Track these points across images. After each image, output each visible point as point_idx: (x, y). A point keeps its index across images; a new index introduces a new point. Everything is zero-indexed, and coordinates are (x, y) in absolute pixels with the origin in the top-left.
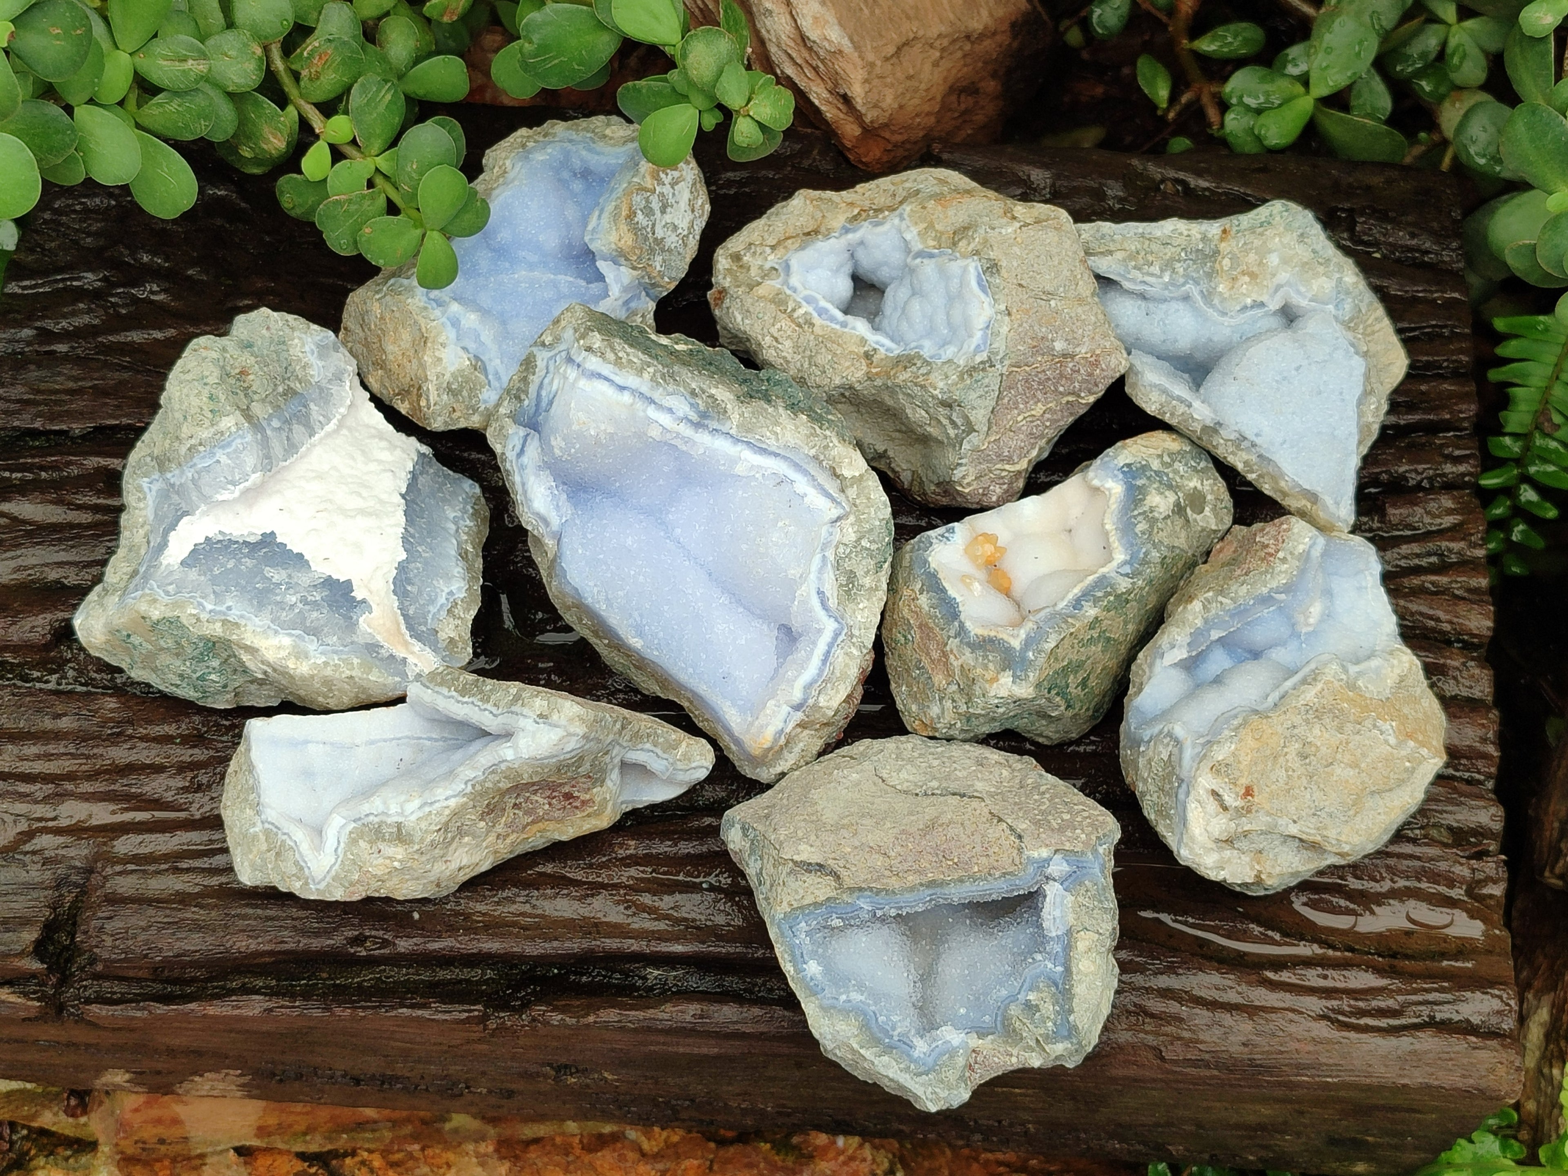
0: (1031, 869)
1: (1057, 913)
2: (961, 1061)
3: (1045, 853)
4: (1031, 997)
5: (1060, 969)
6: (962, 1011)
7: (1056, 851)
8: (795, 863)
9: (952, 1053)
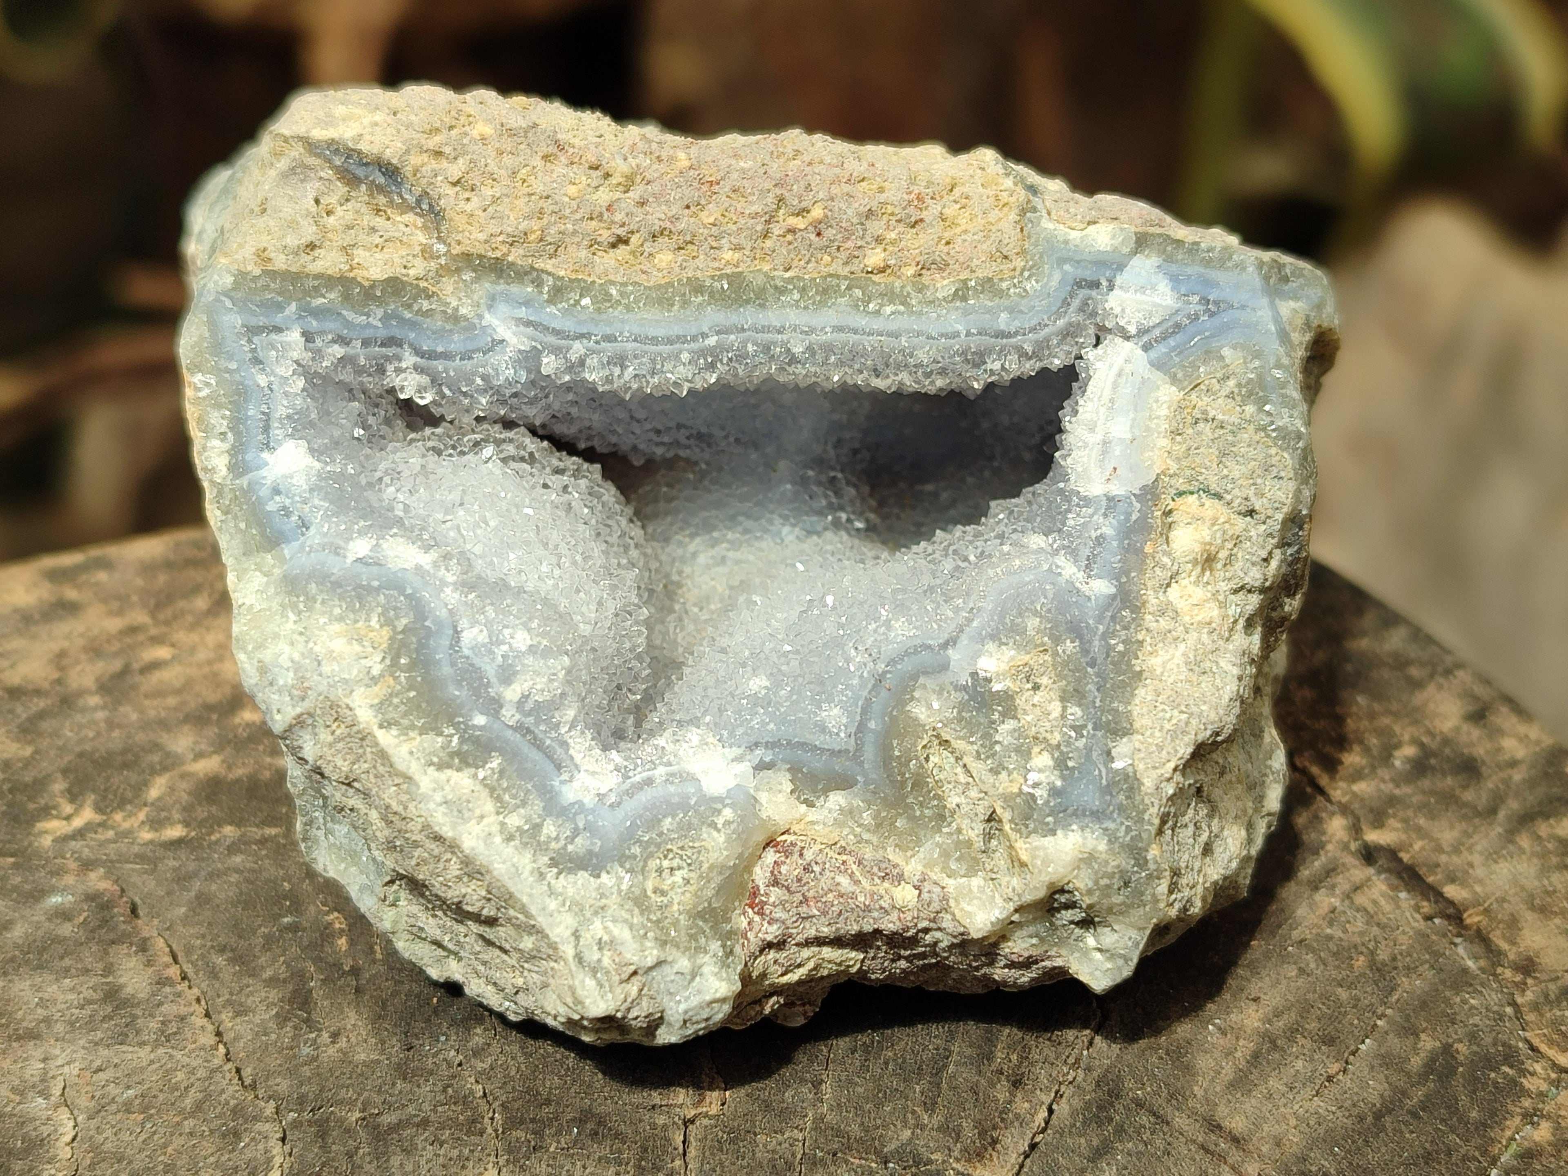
0: (1052, 279)
1: (1121, 429)
2: (717, 846)
3: (1103, 235)
4: (995, 662)
5: (1102, 587)
8: (313, 146)
9: (698, 812)
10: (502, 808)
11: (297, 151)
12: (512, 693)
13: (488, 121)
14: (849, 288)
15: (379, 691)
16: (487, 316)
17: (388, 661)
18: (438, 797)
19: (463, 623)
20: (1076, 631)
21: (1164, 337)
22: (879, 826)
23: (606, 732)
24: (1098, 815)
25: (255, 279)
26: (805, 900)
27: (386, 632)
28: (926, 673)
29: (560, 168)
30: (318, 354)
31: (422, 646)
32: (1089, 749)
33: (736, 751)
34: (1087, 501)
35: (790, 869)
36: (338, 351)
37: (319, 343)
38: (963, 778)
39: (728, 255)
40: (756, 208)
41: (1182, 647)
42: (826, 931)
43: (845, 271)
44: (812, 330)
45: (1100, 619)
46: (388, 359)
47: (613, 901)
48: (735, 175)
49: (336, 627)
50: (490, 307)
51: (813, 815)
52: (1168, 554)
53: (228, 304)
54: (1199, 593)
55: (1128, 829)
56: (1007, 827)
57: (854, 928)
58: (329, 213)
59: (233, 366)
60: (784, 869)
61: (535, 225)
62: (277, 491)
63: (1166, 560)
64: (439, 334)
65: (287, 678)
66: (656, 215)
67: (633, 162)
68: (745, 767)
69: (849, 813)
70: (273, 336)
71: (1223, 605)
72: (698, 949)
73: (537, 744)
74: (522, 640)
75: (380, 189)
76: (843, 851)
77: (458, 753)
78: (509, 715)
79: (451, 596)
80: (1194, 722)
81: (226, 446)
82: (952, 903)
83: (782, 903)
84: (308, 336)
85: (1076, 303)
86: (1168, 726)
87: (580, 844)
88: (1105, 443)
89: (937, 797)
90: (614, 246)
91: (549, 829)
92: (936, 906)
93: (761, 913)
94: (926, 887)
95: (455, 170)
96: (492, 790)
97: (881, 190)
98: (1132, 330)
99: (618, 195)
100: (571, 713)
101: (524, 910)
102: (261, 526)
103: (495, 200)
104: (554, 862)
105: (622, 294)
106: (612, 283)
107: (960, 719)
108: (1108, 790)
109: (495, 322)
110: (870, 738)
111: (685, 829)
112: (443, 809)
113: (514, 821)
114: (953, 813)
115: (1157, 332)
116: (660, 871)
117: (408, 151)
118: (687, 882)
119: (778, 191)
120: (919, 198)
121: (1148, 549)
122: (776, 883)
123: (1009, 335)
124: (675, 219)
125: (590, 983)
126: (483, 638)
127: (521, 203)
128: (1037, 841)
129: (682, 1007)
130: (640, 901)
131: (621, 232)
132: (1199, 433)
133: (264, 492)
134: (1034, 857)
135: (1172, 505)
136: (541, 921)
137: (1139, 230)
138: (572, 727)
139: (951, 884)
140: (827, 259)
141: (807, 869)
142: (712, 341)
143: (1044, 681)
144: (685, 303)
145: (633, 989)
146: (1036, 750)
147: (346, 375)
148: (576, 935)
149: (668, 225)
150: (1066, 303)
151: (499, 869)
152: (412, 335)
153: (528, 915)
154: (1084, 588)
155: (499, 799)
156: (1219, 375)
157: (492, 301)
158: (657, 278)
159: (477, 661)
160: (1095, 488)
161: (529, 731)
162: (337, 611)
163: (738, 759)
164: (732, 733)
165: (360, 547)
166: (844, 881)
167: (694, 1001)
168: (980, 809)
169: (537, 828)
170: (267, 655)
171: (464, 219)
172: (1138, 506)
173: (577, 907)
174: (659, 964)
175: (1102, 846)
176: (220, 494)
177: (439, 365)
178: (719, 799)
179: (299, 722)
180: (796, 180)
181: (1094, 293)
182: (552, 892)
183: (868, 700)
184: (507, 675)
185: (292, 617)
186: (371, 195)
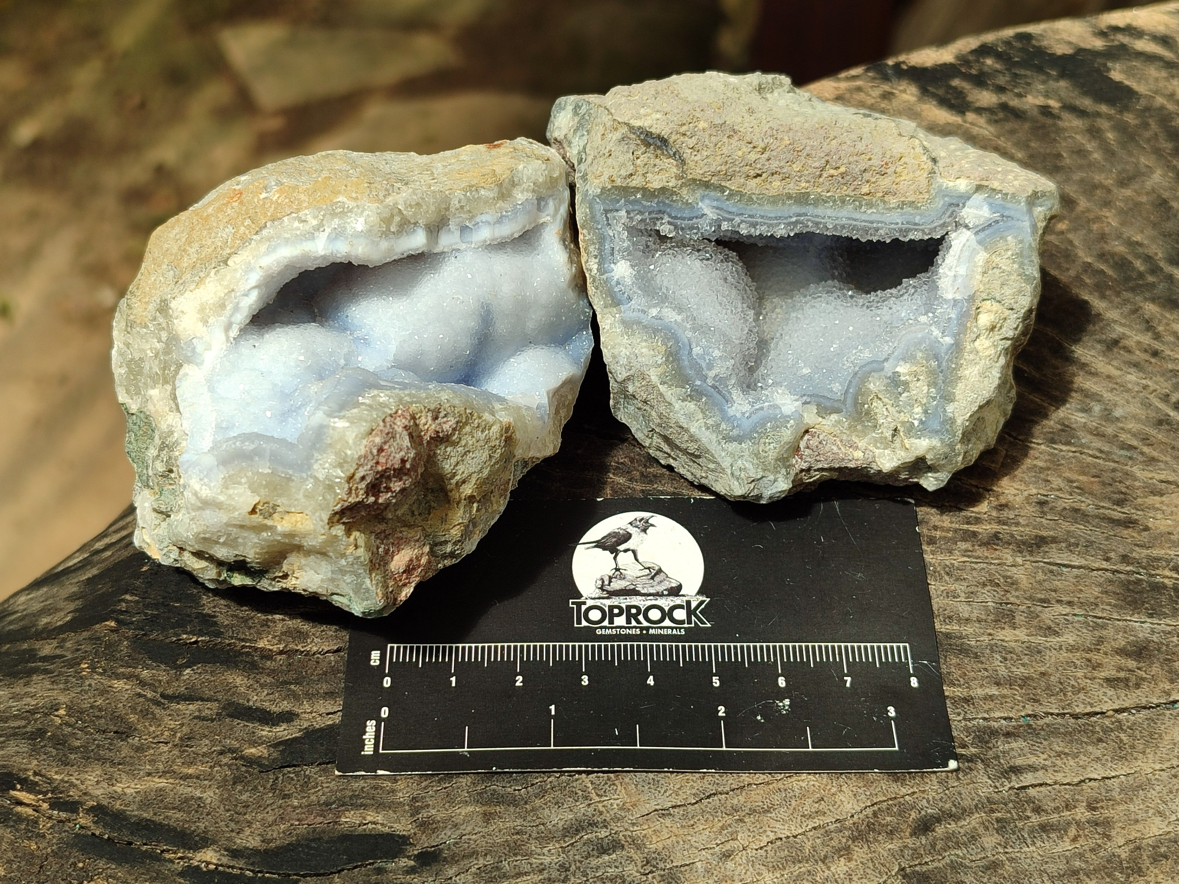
0: (940, 203)
1: (962, 270)
2: (787, 434)
3: (962, 185)
4: (903, 369)
5: (948, 340)
6: (806, 371)
7: (979, 188)
8: (631, 128)
9: (780, 421)
10: (705, 417)
11: (625, 130)
12: (711, 374)
13: (705, 121)
14: (854, 201)
15: (660, 370)
16: (700, 204)
17: (664, 359)
18: (682, 412)
19: (694, 345)
20: (936, 357)
21: (983, 230)
22: (850, 428)
23: (745, 386)
24: (937, 432)
25: (609, 190)
26: (819, 454)
27: (664, 348)
28: (874, 371)
29: (734, 141)
30: (631, 219)
31: (677, 353)
32: (937, 406)
33: (796, 397)
34: (946, 301)
35: (814, 442)
36: (639, 217)
37: (632, 215)
38: (886, 413)
39: (803, 185)
40: (817, 164)
41: (978, 367)
42: (826, 466)
43: (852, 194)
44: (837, 218)
45: (946, 354)
46: (658, 219)
47: (746, 453)
48: (808, 148)
49: (644, 344)
50: (701, 201)
51: (824, 422)
52: (976, 326)
53: (598, 200)
54: (987, 343)
55: (950, 439)
56: (902, 434)
57: (837, 466)
58: (637, 158)
59: (599, 227)
60: (811, 442)
61: (723, 168)
62: (618, 283)
63: (975, 329)
64: (680, 209)
65: (623, 361)
66: (774, 165)
67: (766, 141)
68: (799, 403)
69: (839, 422)
70: (615, 214)
71: (996, 346)
72: (777, 472)
73: (719, 392)
74: (717, 353)
75: (659, 148)
76: (835, 436)
77: (690, 395)
78: (710, 382)
79: (689, 334)
80: (979, 398)
81: (597, 260)
82: (877, 459)
83: (810, 455)
84: (628, 212)
85: (949, 213)
86: (969, 399)
87: (735, 432)
88: (955, 276)
89: (875, 419)
90: (755, 177)
91: (723, 426)
92: (870, 460)
93: (801, 458)
94: (867, 452)
95: (691, 142)
96: (702, 410)
97: (870, 159)
98: (971, 225)
99: (759, 156)
100: (733, 382)
101: (712, 455)
102: (611, 296)
103: (707, 157)
104: (724, 438)
105: (757, 198)
106: (754, 194)
107: (886, 390)
108: (943, 423)
109: (703, 207)
110: (850, 395)
111: (774, 428)
112: (684, 417)
113: (710, 422)
114: (880, 426)
115: (980, 227)
116: (765, 443)
117: (671, 133)
118: (775, 448)
119: (827, 158)
120: (887, 164)
121: (969, 325)
122: (808, 448)
123: (919, 225)
124: (782, 167)
125: (736, 483)
126: (701, 352)
127: (718, 158)
128: (913, 440)
129: (769, 493)
130: (757, 455)
131: (759, 172)
132: (994, 273)
133: (613, 283)
134: (911, 447)
135: (980, 305)
136: (719, 460)
137: (978, 183)
138: (733, 387)
139: (877, 452)
140: (845, 188)
141: (820, 443)
142: (794, 219)
143: (921, 378)
144: (784, 204)
145: (752, 486)
146: (916, 405)
147: (642, 227)
148: (732, 466)
149: (779, 170)
150: (944, 213)
151: (704, 440)
152: (668, 210)
153: (714, 457)
154: (941, 340)
155: (704, 413)
156: (1005, 248)
157: (703, 198)
158: (773, 192)
159: (699, 361)
160: (949, 296)
161: (717, 388)
162: (645, 338)
163: (796, 400)
164: (795, 390)
165: (654, 312)
166: (835, 448)
167: (774, 491)
168: (892, 426)
169: (718, 426)
170: (616, 352)
171: (693, 163)
172: (966, 304)
173: (732, 455)
174: (762, 477)
175: (939, 445)
176: (594, 281)
177: (679, 222)
178: (789, 416)
179: (628, 379)
180: (835, 154)
181: (956, 209)
182: (723, 449)
183: (850, 382)
184: (710, 366)
185: (626, 337)
186: (655, 151)
